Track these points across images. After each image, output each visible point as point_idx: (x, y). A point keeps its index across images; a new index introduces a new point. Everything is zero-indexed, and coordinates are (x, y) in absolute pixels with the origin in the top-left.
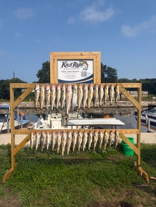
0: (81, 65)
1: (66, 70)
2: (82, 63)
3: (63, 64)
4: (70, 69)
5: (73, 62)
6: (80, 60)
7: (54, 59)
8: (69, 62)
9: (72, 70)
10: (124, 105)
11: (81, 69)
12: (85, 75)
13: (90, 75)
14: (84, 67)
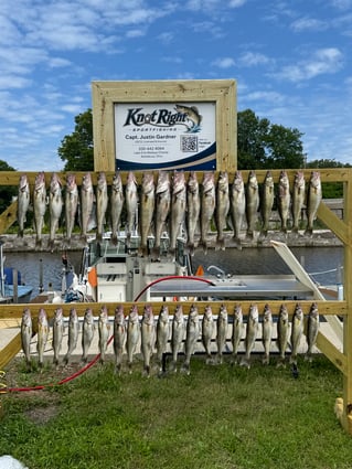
0: (181, 118)
1: (139, 134)
2: (183, 111)
3: (131, 116)
4: (149, 129)
5: (158, 109)
6: (178, 104)
7: (104, 102)
8: (147, 111)
9: (155, 133)
10: (326, 242)
11: (180, 130)
12: (193, 146)
13: (207, 146)
14: (190, 124)
